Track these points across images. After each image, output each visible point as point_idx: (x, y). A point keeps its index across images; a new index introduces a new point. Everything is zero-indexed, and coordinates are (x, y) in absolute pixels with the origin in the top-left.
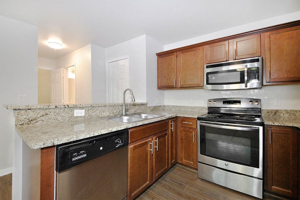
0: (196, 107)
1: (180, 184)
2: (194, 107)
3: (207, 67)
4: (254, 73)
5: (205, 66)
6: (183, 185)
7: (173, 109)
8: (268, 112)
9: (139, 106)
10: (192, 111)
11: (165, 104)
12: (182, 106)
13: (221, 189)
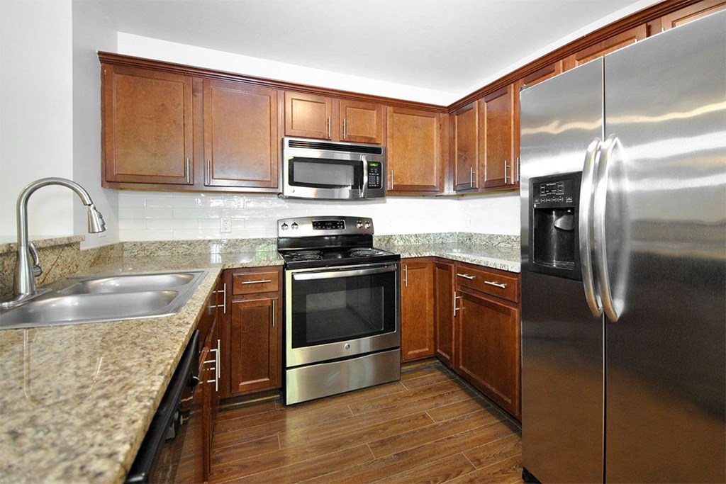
0: (242, 241)
1: (260, 442)
2: (237, 240)
3: (292, 144)
4: (374, 172)
5: (287, 140)
6: (267, 441)
7: (161, 253)
8: (380, 240)
9: (57, 251)
10: (231, 253)
11: (122, 240)
12: (197, 241)
13: (340, 400)
